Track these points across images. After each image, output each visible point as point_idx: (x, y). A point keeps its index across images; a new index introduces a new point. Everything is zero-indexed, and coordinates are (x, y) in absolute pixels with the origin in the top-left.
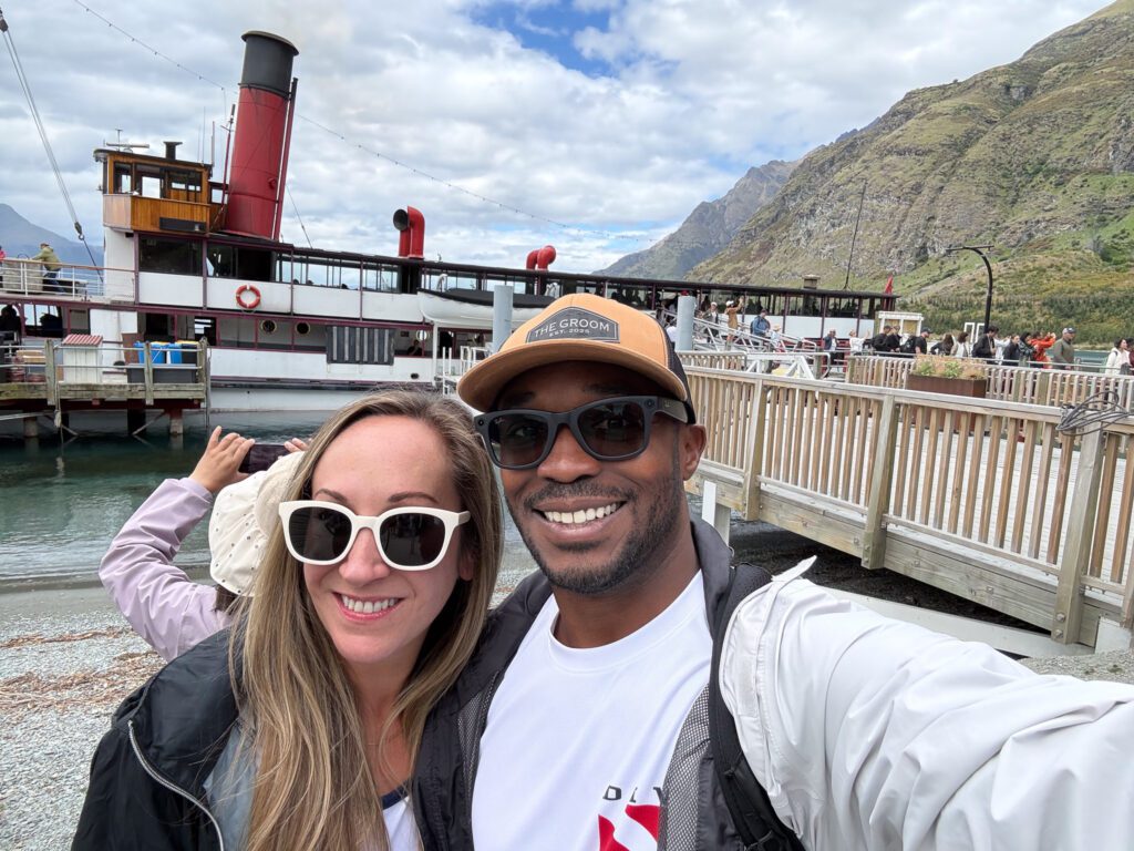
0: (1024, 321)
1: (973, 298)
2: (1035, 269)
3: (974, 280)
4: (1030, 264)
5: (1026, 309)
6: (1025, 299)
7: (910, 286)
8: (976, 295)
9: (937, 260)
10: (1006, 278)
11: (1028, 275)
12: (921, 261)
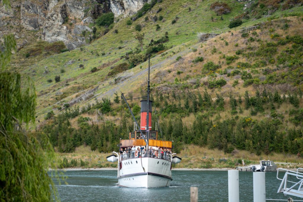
0: (291, 126)
1: (209, 91)
2: (289, 40)
3: (201, 60)
4: (279, 31)
5: (291, 107)
6: (285, 91)
7: (94, 70)
8: (212, 86)
9: (129, 24)
10: (248, 56)
11: (281, 50)
12: (102, 24)
